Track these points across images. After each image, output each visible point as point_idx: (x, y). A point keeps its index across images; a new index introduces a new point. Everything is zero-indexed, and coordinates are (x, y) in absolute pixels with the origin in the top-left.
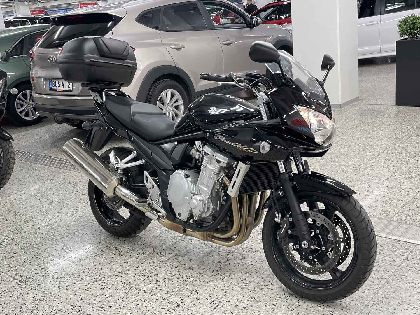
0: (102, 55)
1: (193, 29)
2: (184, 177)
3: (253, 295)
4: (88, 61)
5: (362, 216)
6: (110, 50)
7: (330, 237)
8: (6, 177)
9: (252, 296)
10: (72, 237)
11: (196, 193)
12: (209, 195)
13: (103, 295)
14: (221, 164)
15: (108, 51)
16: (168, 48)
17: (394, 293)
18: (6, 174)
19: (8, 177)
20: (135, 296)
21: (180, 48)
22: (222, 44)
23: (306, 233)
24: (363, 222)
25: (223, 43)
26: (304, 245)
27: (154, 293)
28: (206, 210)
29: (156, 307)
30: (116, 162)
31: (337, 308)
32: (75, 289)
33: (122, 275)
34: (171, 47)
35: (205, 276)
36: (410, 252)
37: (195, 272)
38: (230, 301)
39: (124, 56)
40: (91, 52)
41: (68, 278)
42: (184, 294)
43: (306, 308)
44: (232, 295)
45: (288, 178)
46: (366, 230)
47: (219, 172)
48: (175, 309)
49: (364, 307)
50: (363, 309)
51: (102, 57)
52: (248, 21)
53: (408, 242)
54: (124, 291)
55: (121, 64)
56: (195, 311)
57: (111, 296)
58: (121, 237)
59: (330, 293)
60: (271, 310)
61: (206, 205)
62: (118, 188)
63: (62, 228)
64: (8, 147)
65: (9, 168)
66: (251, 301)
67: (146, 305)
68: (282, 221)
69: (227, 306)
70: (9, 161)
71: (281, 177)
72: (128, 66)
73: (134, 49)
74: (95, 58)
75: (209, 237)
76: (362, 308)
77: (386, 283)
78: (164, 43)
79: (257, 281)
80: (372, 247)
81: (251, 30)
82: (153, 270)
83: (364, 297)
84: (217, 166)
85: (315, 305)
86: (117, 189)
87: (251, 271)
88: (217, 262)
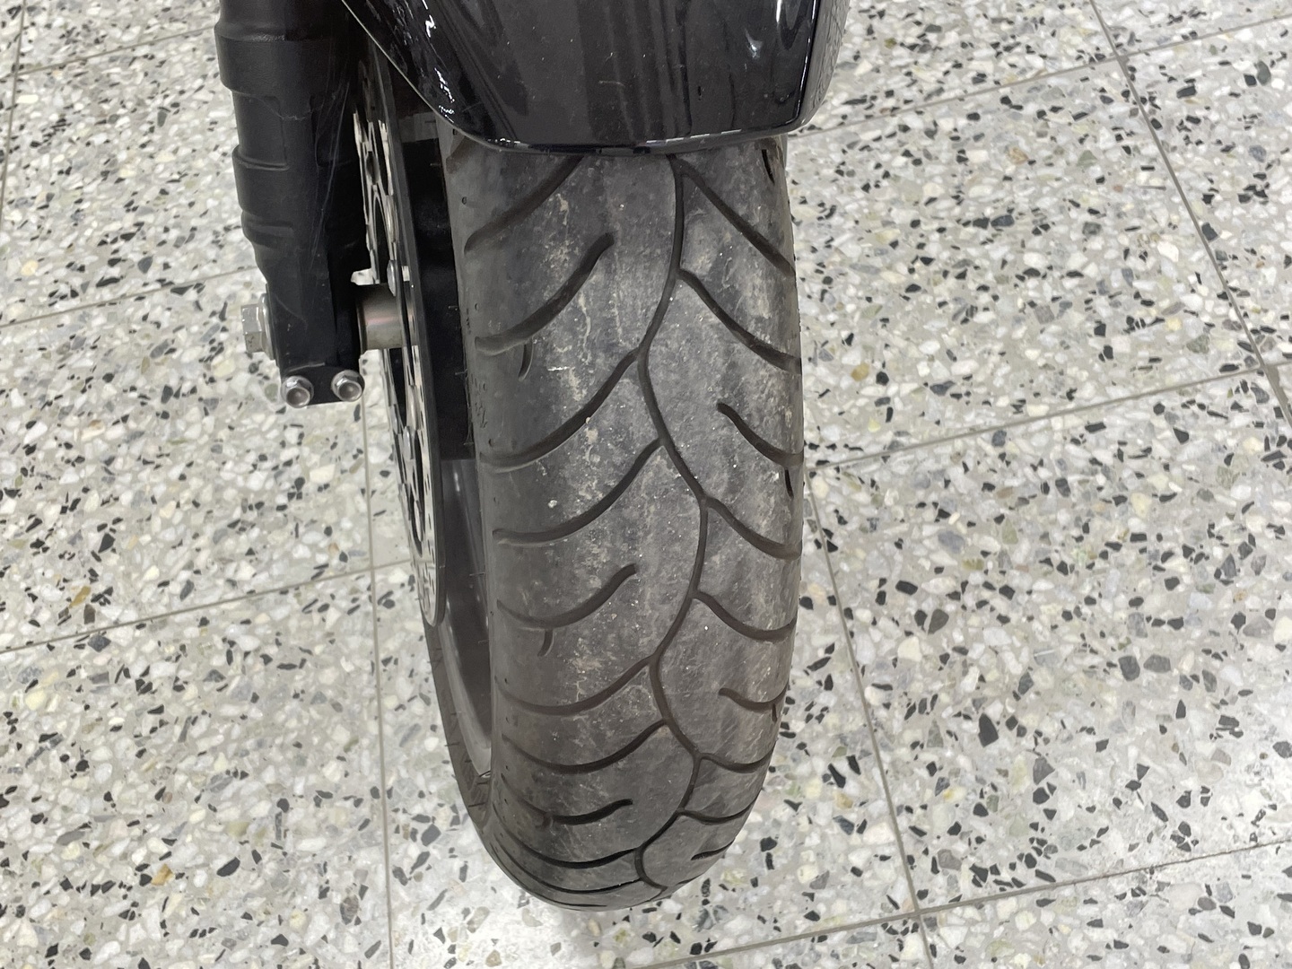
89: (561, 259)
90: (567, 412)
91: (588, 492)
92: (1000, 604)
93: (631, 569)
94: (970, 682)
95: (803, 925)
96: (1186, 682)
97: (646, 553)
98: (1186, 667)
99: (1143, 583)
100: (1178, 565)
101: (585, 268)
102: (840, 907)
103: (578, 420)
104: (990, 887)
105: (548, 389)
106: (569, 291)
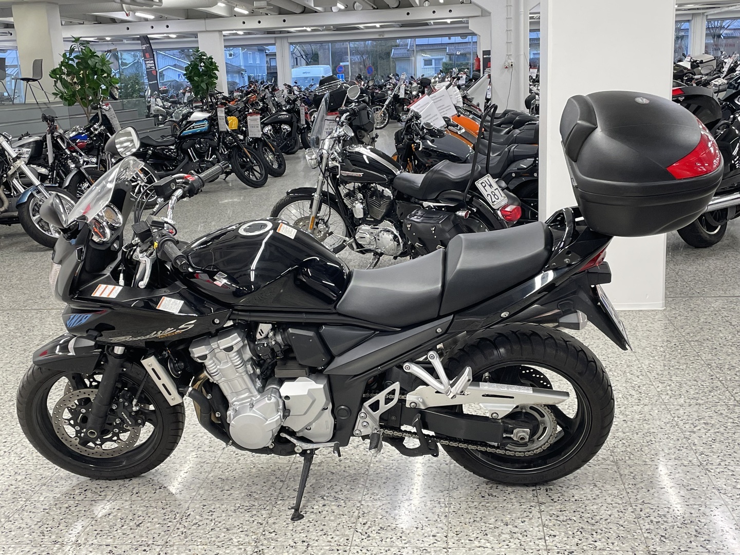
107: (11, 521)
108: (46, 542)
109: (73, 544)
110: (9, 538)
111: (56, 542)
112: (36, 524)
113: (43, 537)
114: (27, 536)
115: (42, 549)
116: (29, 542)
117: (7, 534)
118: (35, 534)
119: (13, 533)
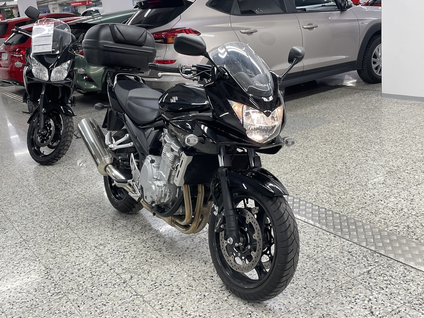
0: (117, 41)
1: (283, 12)
2: (150, 162)
3: (193, 283)
4: (101, 47)
5: (284, 219)
6: (124, 37)
7: (254, 236)
8: (63, 148)
9: (191, 284)
10: (87, 207)
11: (159, 179)
12: (166, 182)
13: (74, 263)
14: (174, 153)
15: (123, 38)
16: (238, 32)
17: (327, 304)
18: (64, 145)
19: (65, 148)
20: (98, 268)
21: (251, 33)
22: (302, 29)
23: (234, 229)
24: (283, 225)
25: (303, 27)
26: (229, 241)
27: (114, 267)
28: (163, 196)
29: (106, 280)
30: (110, 143)
31: (259, 309)
32: (58, 253)
33: (101, 248)
34: (241, 32)
35: (166, 258)
36: (377, 265)
37: (160, 254)
38: (169, 285)
39: (140, 42)
40: (106, 38)
41: (59, 243)
42: (137, 273)
43: (230, 303)
44: (175, 281)
45: (225, 172)
46: (284, 233)
47: (174, 160)
48: (119, 285)
49: (285, 312)
50: (283, 315)
51: (116, 43)
52: (340, 3)
53: (383, 255)
54: (92, 262)
55: (137, 50)
56: (134, 289)
57: (79, 264)
58: (123, 212)
59: (252, 292)
60: (198, 300)
61: (163, 191)
62: (109, 167)
63: (85, 198)
64: (68, 122)
65: (66, 140)
66: (187, 289)
67: (100, 278)
68: (218, 215)
69: (163, 290)
70: (67, 134)
71: (219, 170)
72: (145, 52)
73: (200, 33)
74: (110, 43)
75: (173, 222)
76: (283, 313)
77: (326, 293)
78: (233, 27)
79: (206, 271)
80: (289, 252)
81: (341, 13)
82: (127, 246)
83: (293, 302)
84: (172, 154)
85: (241, 303)
86: (107, 168)
87: (208, 261)
88: (185, 247)
89: (279, 204)
90: (283, 213)
91: (286, 219)
92: (299, 280)
93: (290, 224)
94: (300, 285)
95: (298, 306)
96: (321, 279)
97: (291, 223)
98: (320, 278)
99: (312, 274)
100: (314, 272)
101: (281, 204)
102: (301, 304)
103: (284, 214)
104: (314, 297)
105: (281, 212)
106: (280, 206)
107: (329, 288)
108: (321, 265)
109: (310, 258)
110: (338, 276)
111: (317, 262)
112: (318, 279)
113: (321, 268)
114: (328, 273)
115: (326, 261)
116: (329, 269)
117: (336, 279)
118: (323, 273)
119: (333, 279)
